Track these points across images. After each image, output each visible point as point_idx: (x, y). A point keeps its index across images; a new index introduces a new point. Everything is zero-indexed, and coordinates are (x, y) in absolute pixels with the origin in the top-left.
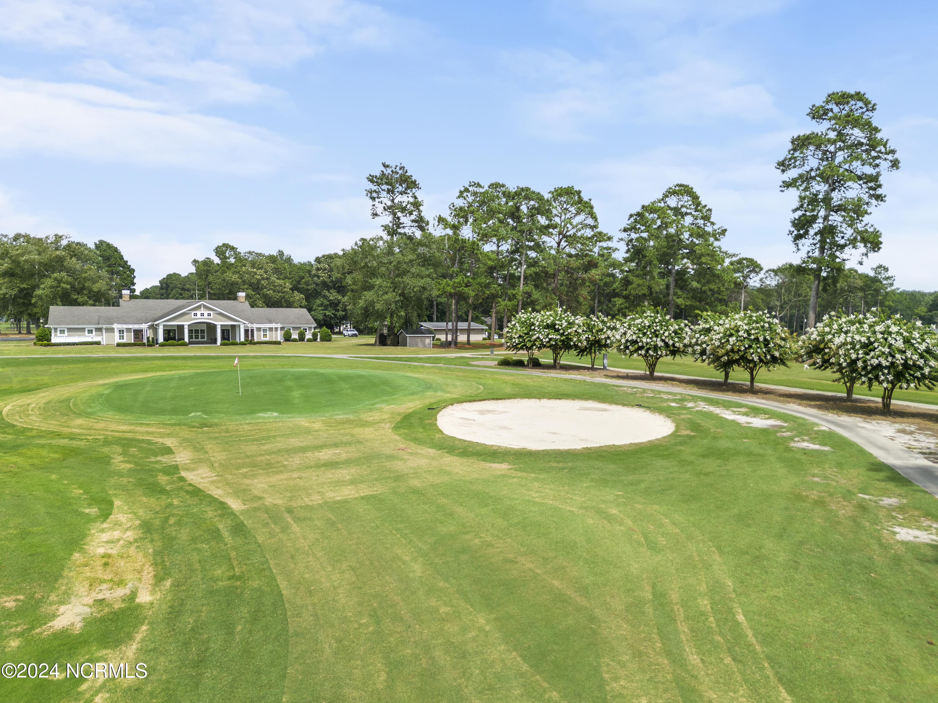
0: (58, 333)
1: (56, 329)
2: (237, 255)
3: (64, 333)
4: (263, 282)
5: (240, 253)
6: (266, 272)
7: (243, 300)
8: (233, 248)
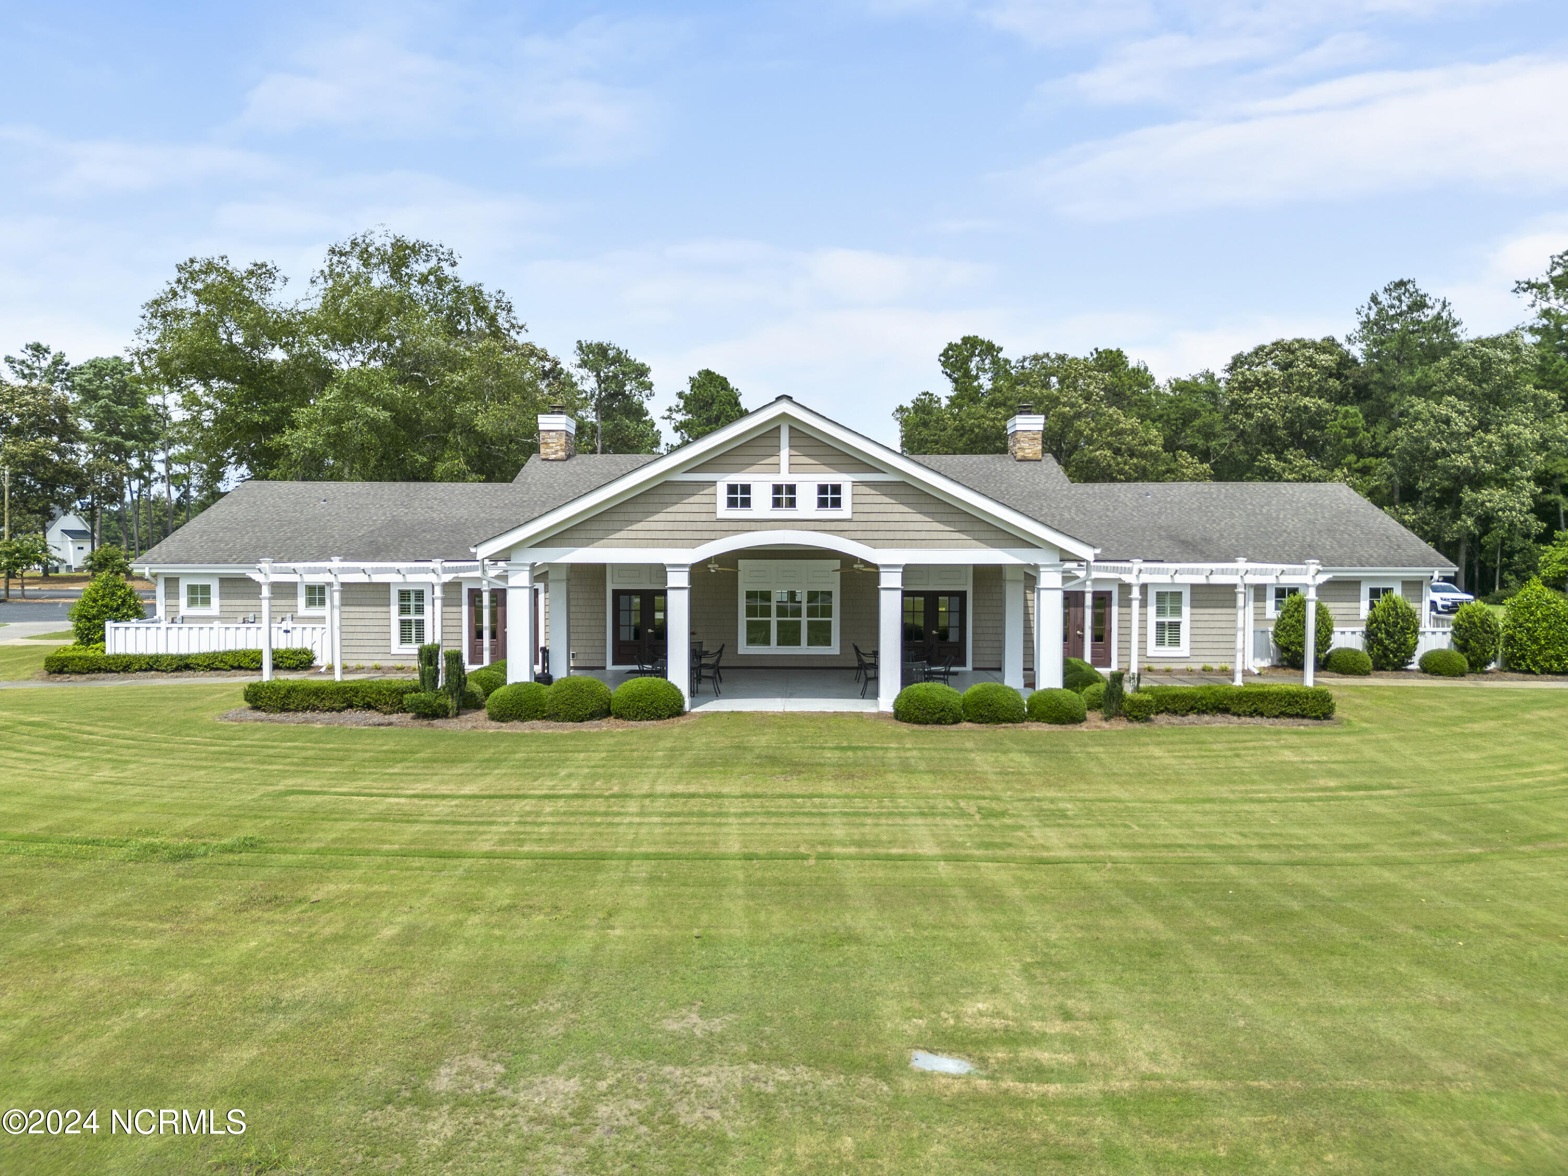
0: (183, 600)
1: (172, 582)
2: (1000, 368)
3: (206, 602)
4: (1079, 424)
5: (1007, 361)
6: (1087, 398)
7: (1033, 449)
8: (990, 349)
